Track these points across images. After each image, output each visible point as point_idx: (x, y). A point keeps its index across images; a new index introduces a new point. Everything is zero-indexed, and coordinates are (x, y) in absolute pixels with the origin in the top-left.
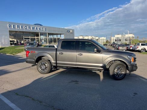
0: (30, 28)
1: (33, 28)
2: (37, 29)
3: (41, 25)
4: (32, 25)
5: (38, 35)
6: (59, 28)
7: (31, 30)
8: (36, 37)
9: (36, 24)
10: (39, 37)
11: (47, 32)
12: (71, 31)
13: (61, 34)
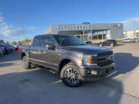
1: (78, 27)
2: (81, 27)
4: (77, 25)
5: (82, 33)
6: (105, 24)
7: (76, 29)
8: (81, 35)
9: (84, 23)
10: (83, 35)
11: (91, 29)
12: (119, 25)
13: (107, 30)
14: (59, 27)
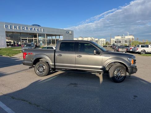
0: (27, 28)
1: (31, 29)
2: (35, 29)
3: (39, 26)
4: (30, 26)
5: (35, 36)
6: (58, 29)
7: (29, 31)
8: (34, 38)
9: (34, 25)
10: (37, 38)
11: (46, 33)
12: (70, 32)
13: (59, 35)
14: (7, 27)
